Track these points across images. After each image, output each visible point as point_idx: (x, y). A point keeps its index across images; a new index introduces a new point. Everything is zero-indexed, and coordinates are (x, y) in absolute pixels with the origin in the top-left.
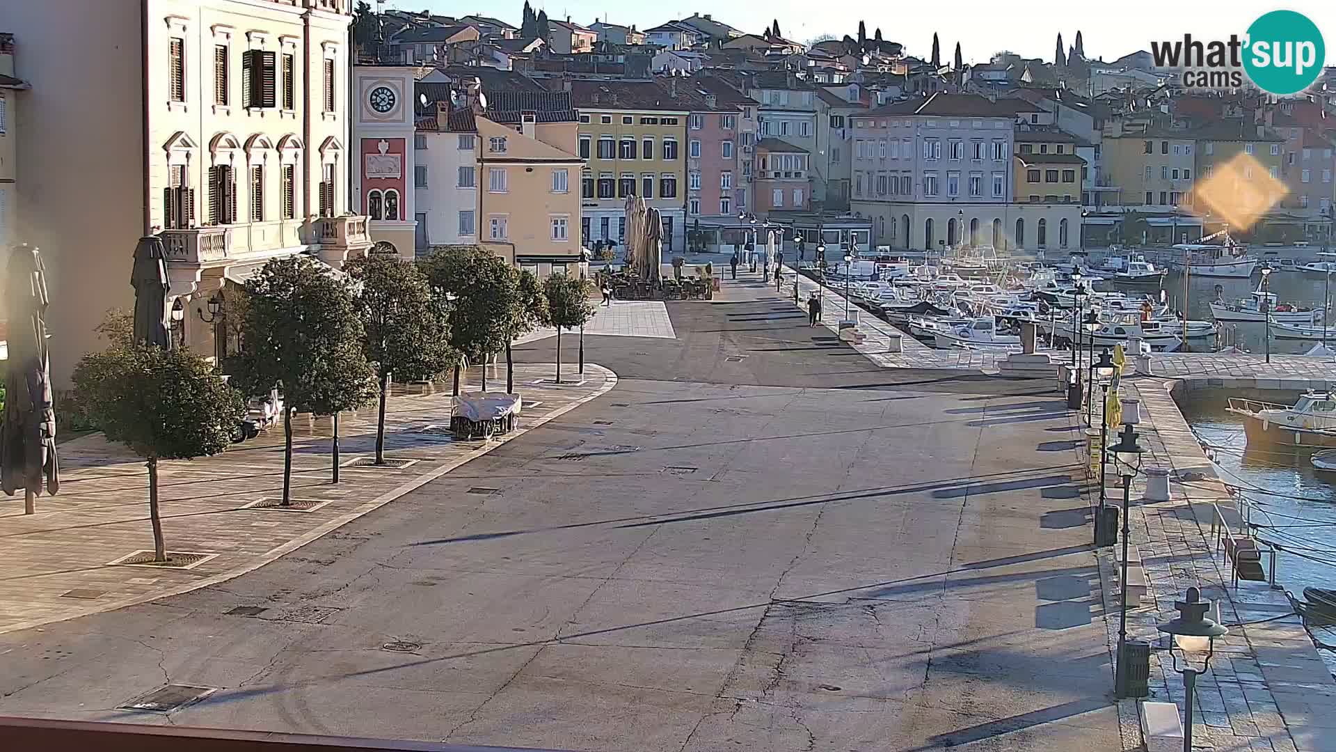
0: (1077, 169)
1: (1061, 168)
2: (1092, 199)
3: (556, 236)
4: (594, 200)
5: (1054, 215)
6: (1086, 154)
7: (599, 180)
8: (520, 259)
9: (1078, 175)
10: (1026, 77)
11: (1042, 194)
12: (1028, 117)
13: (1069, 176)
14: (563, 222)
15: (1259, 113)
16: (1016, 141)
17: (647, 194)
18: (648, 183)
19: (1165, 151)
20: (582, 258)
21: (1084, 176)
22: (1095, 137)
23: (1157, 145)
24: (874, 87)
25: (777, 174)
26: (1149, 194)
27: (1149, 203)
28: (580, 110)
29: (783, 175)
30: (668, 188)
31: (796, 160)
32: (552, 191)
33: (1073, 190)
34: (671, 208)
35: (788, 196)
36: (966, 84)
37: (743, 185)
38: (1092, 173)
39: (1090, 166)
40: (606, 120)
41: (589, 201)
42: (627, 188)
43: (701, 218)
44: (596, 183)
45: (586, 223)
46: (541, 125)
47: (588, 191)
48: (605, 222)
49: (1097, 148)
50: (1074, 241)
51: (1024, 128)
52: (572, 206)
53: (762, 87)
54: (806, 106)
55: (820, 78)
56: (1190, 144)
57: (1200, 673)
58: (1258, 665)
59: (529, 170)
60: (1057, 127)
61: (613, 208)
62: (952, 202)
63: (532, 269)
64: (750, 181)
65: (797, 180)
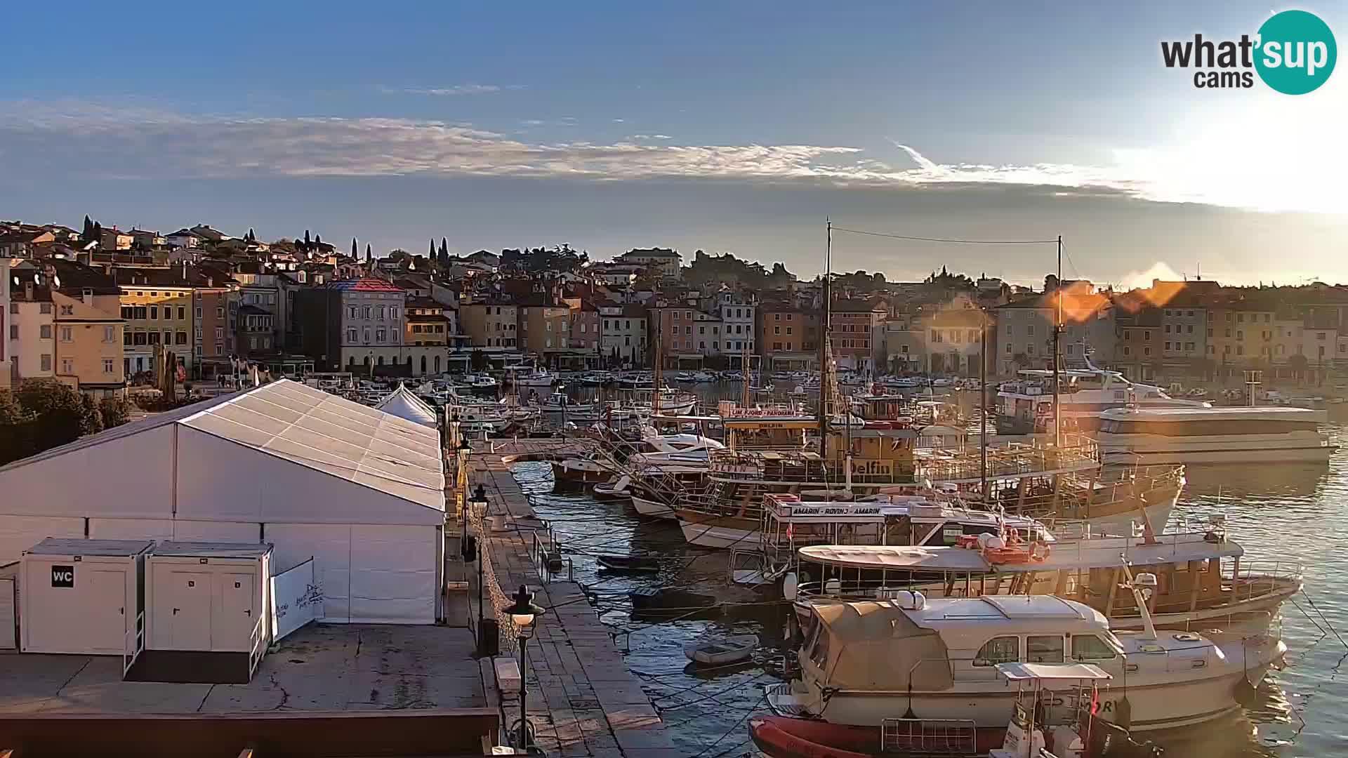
0: (444, 324)
1: (434, 324)
2: (453, 342)
3: (107, 370)
4: (132, 347)
5: (431, 353)
6: (450, 315)
7: (136, 334)
8: (81, 386)
9: (445, 329)
10: (412, 267)
11: (423, 341)
12: (413, 292)
13: (440, 329)
14: (111, 362)
15: (555, 289)
16: (406, 307)
17: (168, 342)
18: (168, 335)
19: (498, 313)
20: (124, 385)
21: (449, 328)
22: (455, 305)
23: (494, 310)
24: (316, 272)
25: (253, 329)
26: (489, 340)
27: (489, 345)
28: (123, 287)
29: (257, 329)
30: (181, 338)
31: (265, 319)
32: (104, 341)
33: (442, 337)
34: (184, 352)
35: (260, 342)
36: (374, 271)
37: (230, 336)
38: (454, 328)
39: (453, 322)
40: (140, 294)
41: (128, 347)
42: (154, 338)
43: (203, 358)
44: (133, 335)
45: (127, 362)
46: (95, 297)
47: (128, 339)
48: (140, 361)
49: (456, 311)
50: (444, 368)
51: (411, 299)
52: (118, 350)
53: (244, 271)
54: (271, 285)
55: (282, 266)
56: (514, 309)
57: (528, 638)
58: (564, 631)
59: (88, 327)
60: (432, 298)
61: (146, 352)
62: (367, 345)
63: (90, 393)
64: (235, 333)
65: (267, 332)
